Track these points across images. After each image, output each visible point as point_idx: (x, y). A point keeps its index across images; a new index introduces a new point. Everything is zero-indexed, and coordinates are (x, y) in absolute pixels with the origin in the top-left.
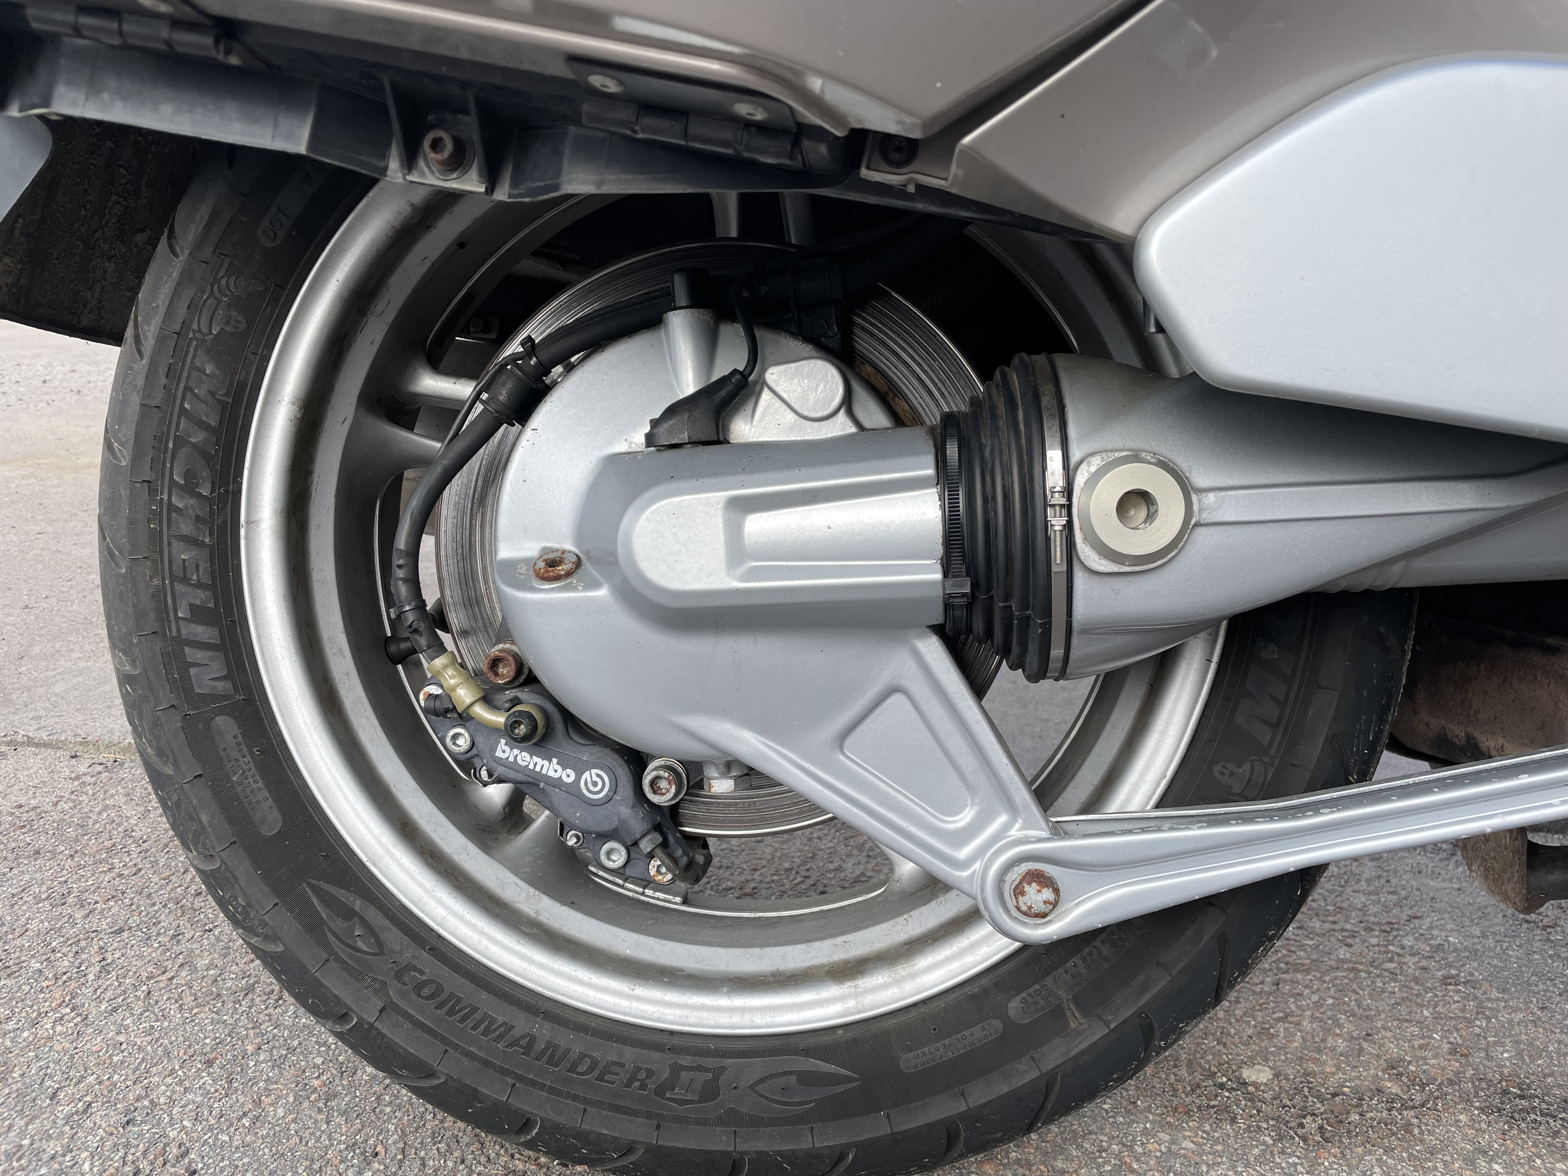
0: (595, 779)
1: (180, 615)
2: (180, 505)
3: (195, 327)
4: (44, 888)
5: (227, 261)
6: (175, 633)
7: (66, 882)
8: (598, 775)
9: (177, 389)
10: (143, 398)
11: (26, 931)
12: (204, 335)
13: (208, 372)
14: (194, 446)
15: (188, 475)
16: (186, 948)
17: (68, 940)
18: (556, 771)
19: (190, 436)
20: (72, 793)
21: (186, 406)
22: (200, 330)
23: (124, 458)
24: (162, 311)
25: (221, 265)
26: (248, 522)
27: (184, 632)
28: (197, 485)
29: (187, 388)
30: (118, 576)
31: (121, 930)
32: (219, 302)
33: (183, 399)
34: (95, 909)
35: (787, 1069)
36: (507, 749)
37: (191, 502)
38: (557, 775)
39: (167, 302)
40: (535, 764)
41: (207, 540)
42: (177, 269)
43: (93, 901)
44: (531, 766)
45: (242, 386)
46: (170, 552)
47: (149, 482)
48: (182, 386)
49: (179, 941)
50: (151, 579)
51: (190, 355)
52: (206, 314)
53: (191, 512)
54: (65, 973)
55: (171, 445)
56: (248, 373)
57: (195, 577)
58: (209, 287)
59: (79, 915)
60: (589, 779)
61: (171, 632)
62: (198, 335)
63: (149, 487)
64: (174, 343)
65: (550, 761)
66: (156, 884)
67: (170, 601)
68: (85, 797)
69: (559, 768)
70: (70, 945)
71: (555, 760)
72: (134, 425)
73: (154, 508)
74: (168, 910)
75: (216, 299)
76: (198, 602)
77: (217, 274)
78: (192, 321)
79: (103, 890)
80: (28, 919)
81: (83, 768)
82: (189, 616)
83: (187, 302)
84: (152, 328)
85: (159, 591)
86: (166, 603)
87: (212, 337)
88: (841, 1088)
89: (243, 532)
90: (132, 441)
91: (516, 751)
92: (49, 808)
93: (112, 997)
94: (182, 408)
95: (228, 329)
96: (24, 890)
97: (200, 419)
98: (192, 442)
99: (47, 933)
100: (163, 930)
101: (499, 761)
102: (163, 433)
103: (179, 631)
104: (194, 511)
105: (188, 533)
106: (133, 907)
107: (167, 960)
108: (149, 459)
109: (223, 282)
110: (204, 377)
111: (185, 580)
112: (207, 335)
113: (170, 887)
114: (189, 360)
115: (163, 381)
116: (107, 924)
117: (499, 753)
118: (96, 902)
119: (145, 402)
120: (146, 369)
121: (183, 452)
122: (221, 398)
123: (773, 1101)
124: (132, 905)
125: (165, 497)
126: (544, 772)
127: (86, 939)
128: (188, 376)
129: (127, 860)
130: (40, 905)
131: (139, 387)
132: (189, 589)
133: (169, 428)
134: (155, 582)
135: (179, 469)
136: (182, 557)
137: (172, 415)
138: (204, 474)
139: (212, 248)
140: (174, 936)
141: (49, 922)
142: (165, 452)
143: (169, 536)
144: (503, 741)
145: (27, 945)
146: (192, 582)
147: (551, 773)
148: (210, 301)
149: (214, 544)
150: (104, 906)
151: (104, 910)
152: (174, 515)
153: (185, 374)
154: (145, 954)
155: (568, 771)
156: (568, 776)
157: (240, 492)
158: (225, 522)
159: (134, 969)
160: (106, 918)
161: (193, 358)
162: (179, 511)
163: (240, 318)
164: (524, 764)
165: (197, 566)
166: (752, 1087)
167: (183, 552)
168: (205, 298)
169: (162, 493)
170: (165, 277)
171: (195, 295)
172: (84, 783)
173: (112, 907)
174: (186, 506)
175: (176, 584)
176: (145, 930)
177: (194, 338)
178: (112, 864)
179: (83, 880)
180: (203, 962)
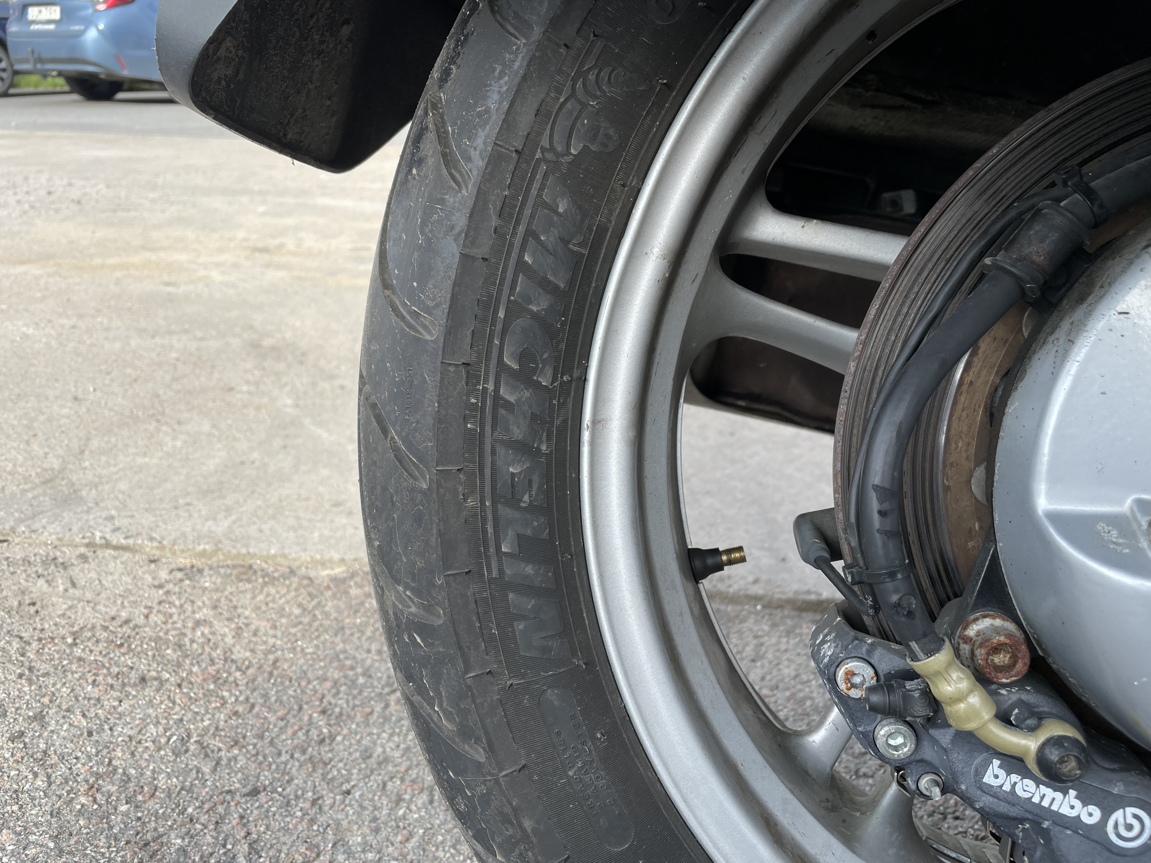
0: (1131, 820)
1: (504, 549)
2: (512, 399)
3: (545, 142)
4: (161, 729)
5: (599, 45)
6: (495, 574)
7: (181, 720)
8: (1136, 816)
9: (514, 234)
10: (464, 246)
11: (156, 790)
12: (558, 155)
13: (561, 210)
14: (535, 316)
15: (523, 357)
16: (331, 818)
17: (203, 803)
18: (1072, 807)
19: (530, 302)
21: (526, 258)
22: (552, 149)
23: (425, 327)
24: (496, 120)
25: (588, 52)
26: (595, 422)
27: (508, 572)
28: (534, 371)
29: (530, 233)
30: (412, 490)
31: (255, 792)
32: (584, 105)
33: (523, 249)
36: (1002, 773)
37: (527, 394)
38: (1073, 813)
39: (506, 105)
40: (1043, 797)
41: (544, 447)
42: (520, 58)
43: (216, 749)
44: (1036, 800)
45: (602, 230)
46: (493, 463)
47: (468, 364)
48: (521, 229)
49: (320, 808)
50: (465, 500)
51: (536, 185)
52: (563, 123)
53: (526, 408)
55: (501, 314)
56: (611, 212)
57: (526, 498)
58: (569, 83)
59: (206, 770)
60: (1121, 821)
61: (490, 571)
62: (549, 156)
63: (468, 372)
64: (511, 167)
65: (1065, 793)
66: (275, 726)
67: (490, 530)
69: (1078, 804)
70: (208, 811)
71: (1072, 793)
72: (450, 283)
73: (473, 401)
75: (580, 102)
76: (529, 532)
77: (582, 64)
78: (540, 134)
80: (154, 771)
81: (163, 575)
82: (517, 551)
83: (535, 106)
84: (479, 142)
85: (475, 515)
86: (485, 532)
87: (569, 159)
89: (586, 436)
90: (446, 306)
91: (1015, 778)
92: (141, 620)
94: (520, 260)
95: (593, 148)
96: (140, 732)
97: (546, 278)
98: (532, 311)
99: (179, 793)
100: (300, 792)
101: (986, 789)
102: (490, 296)
103: (501, 571)
104: (530, 407)
105: (521, 437)
106: (260, 758)
107: (317, 836)
108: (469, 333)
109: (592, 77)
110: (555, 218)
111: (513, 502)
112: (563, 155)
113: (290, 731)
114: (534, 192)
115: (494, 221)
116: (239, 782)
117: (988, 779)
118: (220, 750)
119: (467, 251)
120: (470, 203)
121: (520, 323)
122: (575, 249)
124: (257, 754)
125: (491, 387)
126: (1054, 808)
127: (222, 804)
128: (532, 216)
129: (237, 693)
130: (162, 753)
131: (457, 229)
132: (517, 515)
133: (500, 291)
134: (470, 502)
135: (512, 349)
136: (511, 470)
137: (504, 271)
138: (545, 356)
139: (577, 26)
140: (314, 802)
141: (177, 778)
142: (493, 324)
143: (495, 441)
144: (996, 762)
145: (161, 811)
146: (523, 505)
147: (1065, 810)
148: (569, 105)
149: (551, 452)
152: (502, 412)
153: (527, 212)
155: (1092, 808)
156: (1090, 815)
157: (584, 380)
158: (565, 421)
161: (541, 189)
162: (508, 406)
163: (611, 132)
164: (1027, 795)
165: (530, 481)
167: (512, 464)
168: (562, 100)
169: (486, 381)
170: (498, 68)
171: (547, 94)
174: (518, 400)
175: (499, 506)
177: (543, 159)
180: (355, 840)
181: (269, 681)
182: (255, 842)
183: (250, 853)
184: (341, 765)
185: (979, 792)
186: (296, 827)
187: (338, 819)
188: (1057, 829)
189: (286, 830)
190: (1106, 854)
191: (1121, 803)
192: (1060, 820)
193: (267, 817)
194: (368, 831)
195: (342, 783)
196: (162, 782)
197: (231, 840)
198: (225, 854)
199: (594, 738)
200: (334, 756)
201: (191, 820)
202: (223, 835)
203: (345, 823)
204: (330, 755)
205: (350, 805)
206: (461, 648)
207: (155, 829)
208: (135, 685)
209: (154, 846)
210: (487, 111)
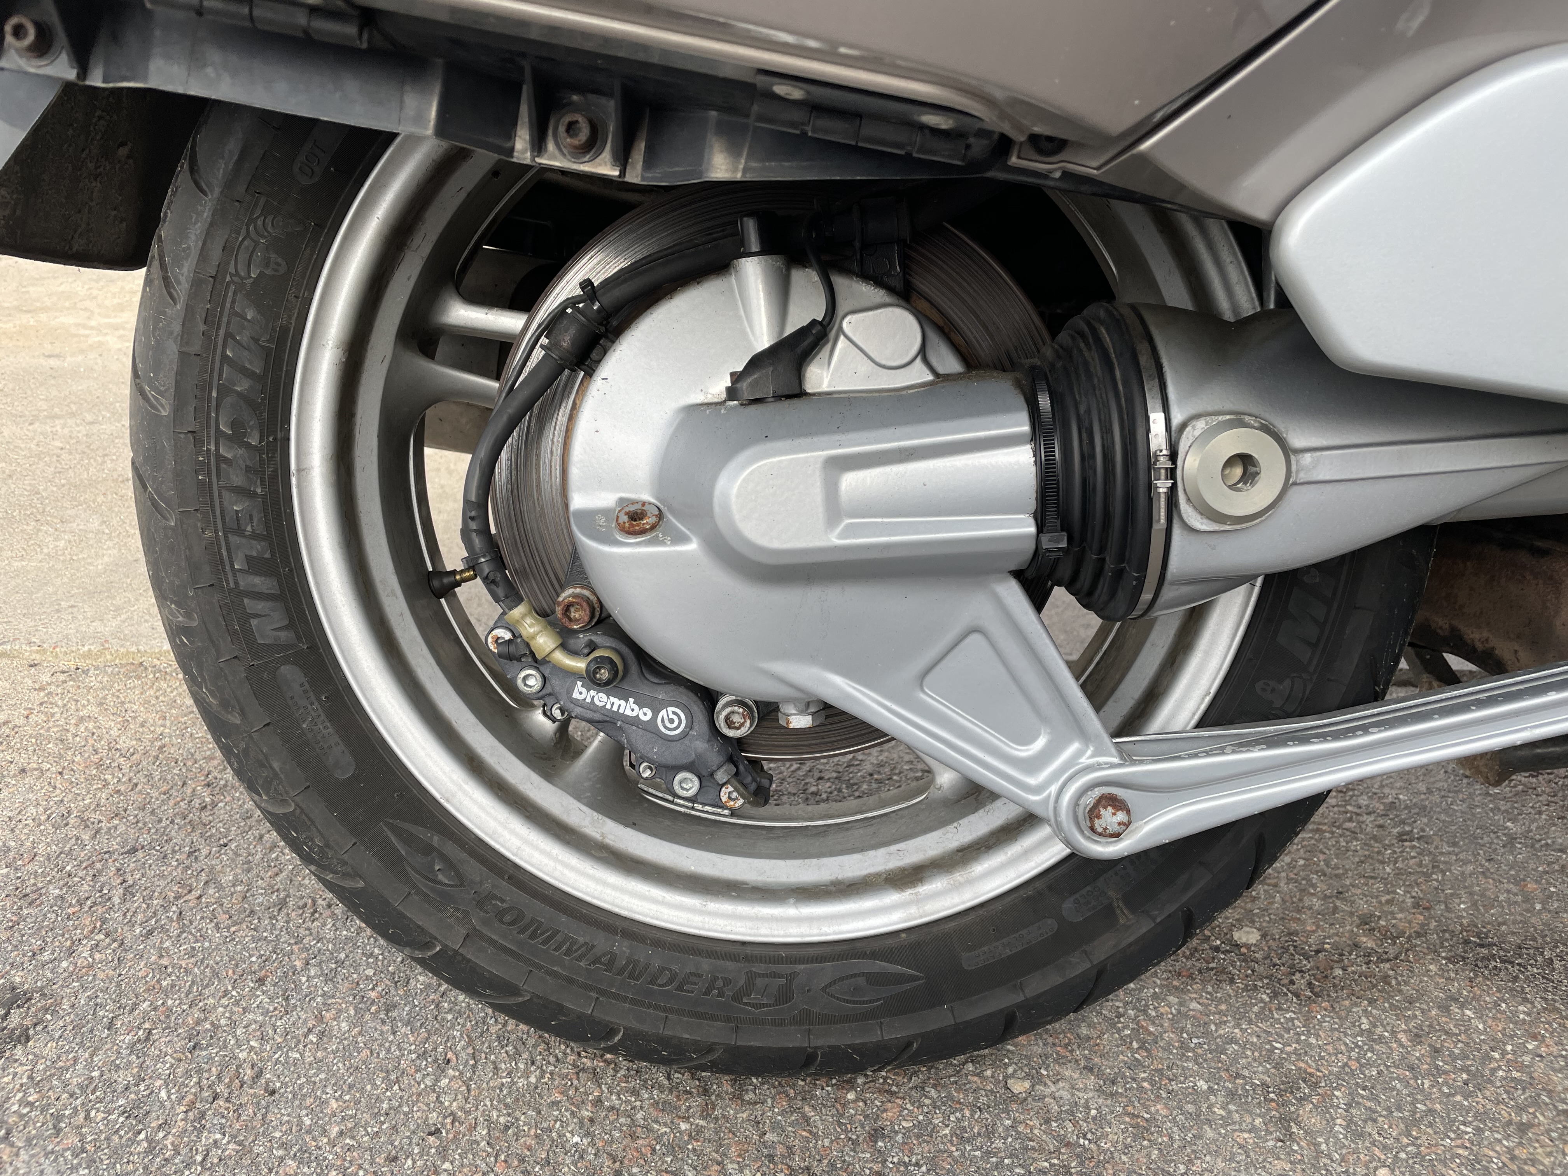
0: (672, 716)
1: (236, 567)
2: (229, 456)
3: (232, 269)
4: (41, 809)
5: (262, 200)
6: (232, 585)
7: (62, 801)
8: (674, 713)
9: (217, 335)
10: (181, 346)
11: (35, 856)
12: (242, 278)
13: (249, 317)
14: (240, 394)
15: (235, 424)
16: (206, 864)
17: (81, 862)
18: (633, 710)
19: (235, 385)
20: (41, 704)
21: (228, 353)
22: (237, 273)
23: (162, 406)
24: (195, 254)
25: (256, 204)
26: (299, 470)
27: (241, 583)
28: (245, 435)
29: (229, 335)
30: (165, 528)
31: (134, 850)
32: (257, 243)
33: (224, 346)
34: (101, 828)
35: (855, 972)
36: (584, 690)
37: (241, 451)
38: (634, 714)
39: (200, 243)
40: (612, 704)
41: (259, 490)
42: (207, 208)
43: (96, 821)
44: (608, 706)
45: (284, 330)
46: (221, 503)
47: (194, 432)
48: (222, 332)
49: (196, 858)
50: (203, 532)
51: (229, 300)
52: (243, 256)
53: (241, 462)
54: (88, 898)
55: (214, 394)
56: (290, 317)
57: (249, 528)
58: (244, 227)
59: (86, 837)
60: (666, 717)
61: (228, 584)
62: (236, 279)
63: (194, 438)
64: (210, 288)
65: (627, 701)
66: (157, 799)
67: (225, 553)
68: (56, 709)
69: (636, 707)
70: (86, 868)
71: (631, 700)
72: (173, 374)
73: (201, 459)
74: (176, 827)
75: (253, 241)
76: (254, 554)
77: (252, 213)
78: (228, 263)
79: (103, 809)
80: (33, 842)
81: (46, 678)
82: (246, 567)
83: (222, 244)
84: (185, 270)
85: (213, 543)
86: (221, 555)
87: (251, 280)
88: (908, 986)
89: (294, 481)
90: (172, 390)
91: (593, 693)
92: (21, 721)
93: (144, 920)
94: (224, 356)
95: (268, 272)
96: (19, 813)
97: (245, 367)
98: (237, 391)
99: (58, 856)
100: (177, 848)
101: (576, 702)
102: (205, 381)
103: (236, 583)
104: (244, 461)
105: (240, 484)
106: (140, 825)
107: (190, 878)
108: (192, 409)
109: (260, 222)
110: (246, 323)
111: (240, 532)
112: (246, 279)
113: (172, 802)
114: (228, 305)
115: (202, 327)
116: (118, 844)
117: (576, 695)
118: (100, 822)
119: (184, 349)
120: (182, 314)
121: (229, 400)
122: (264, 344)
123: (844, 1001)
124: (137, 822)
125: (213, 448)
126: (621, 711)
127: (100, 861)
128: (229, 323)
129: (120, 775)
130: (42, 827)
131: (175, 334)
132: (244, 541)
133: (211, 377)
134: (208, 534)
135: (226, 419)
136: (235, 508)
137: (213, 362)
138: (252, 423)
139: (245, 187)
140: (190, 854)
141: (56, 845)
142: (209, 401)
143: (220, 488)
144: (579, 683)
145: (40, 871)
146: (247, 533)
147: (628, 712)
148: (246, 243)
149: (266, 493)
150: (108, 825)
151: (109, 829)
152: (223, 466)
153: (225, 319)
154: (166, 873)
155: (645, 710)
156: (645, 714)
157: (289, 439)
158: (276, 470)
159: (158, 889)
160: (115, 838)
161: (234, 302)
162: (227, 461)
163: (279, 260)
164: (602, 704)
165: (251, 516)
166: (823, 989)
167: (236, 504)
168: (240, 239)
169: (209, 444)
170: (194, 216)
171: (230, 236)
172: (50, 693)
173: (117, 825)
174: (235, 457)
175: (229, 535)
176: (158, 848)
177: (232, 282)
178: (105, 780)
179: (79, 798)
180: (227, 878)
181: (154, 764)
182: (129, 887)
183: (124, 895)
184: (221, 825)
185: (572, 705)
186: (171, 874)
187: (212, 865)
188: (627, 726)
189: (162, 876)
190: (661, 741)
191: (666, 704)
192: (626, 719)
193: (144, 868)
194: (240, 871)
195: (220, 839)
196: (41, 849)
197: (108, 887)
198: (100, 897)
199: (319, 700)
200: (214, 819)
201: (69, 875)
202: (99, 884)
203: (219, 868)
204: (211, 818)
205: (225, 854)
206: (212, 641)
207: (35, 885)
208: (15, 776)
209: (33, 896)
210: (189, 248)
